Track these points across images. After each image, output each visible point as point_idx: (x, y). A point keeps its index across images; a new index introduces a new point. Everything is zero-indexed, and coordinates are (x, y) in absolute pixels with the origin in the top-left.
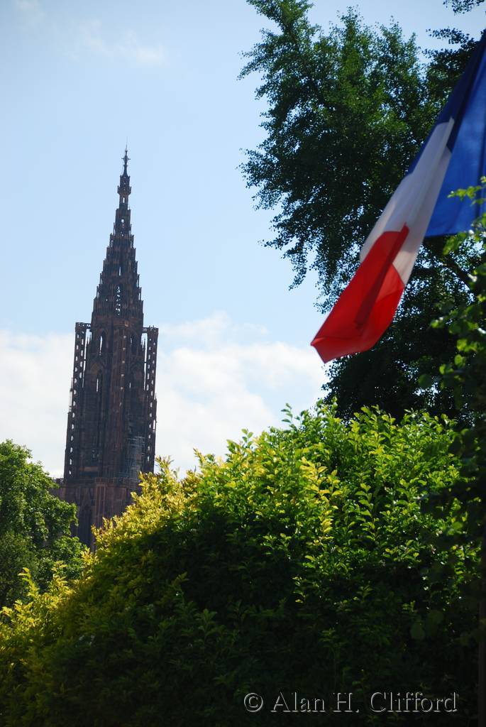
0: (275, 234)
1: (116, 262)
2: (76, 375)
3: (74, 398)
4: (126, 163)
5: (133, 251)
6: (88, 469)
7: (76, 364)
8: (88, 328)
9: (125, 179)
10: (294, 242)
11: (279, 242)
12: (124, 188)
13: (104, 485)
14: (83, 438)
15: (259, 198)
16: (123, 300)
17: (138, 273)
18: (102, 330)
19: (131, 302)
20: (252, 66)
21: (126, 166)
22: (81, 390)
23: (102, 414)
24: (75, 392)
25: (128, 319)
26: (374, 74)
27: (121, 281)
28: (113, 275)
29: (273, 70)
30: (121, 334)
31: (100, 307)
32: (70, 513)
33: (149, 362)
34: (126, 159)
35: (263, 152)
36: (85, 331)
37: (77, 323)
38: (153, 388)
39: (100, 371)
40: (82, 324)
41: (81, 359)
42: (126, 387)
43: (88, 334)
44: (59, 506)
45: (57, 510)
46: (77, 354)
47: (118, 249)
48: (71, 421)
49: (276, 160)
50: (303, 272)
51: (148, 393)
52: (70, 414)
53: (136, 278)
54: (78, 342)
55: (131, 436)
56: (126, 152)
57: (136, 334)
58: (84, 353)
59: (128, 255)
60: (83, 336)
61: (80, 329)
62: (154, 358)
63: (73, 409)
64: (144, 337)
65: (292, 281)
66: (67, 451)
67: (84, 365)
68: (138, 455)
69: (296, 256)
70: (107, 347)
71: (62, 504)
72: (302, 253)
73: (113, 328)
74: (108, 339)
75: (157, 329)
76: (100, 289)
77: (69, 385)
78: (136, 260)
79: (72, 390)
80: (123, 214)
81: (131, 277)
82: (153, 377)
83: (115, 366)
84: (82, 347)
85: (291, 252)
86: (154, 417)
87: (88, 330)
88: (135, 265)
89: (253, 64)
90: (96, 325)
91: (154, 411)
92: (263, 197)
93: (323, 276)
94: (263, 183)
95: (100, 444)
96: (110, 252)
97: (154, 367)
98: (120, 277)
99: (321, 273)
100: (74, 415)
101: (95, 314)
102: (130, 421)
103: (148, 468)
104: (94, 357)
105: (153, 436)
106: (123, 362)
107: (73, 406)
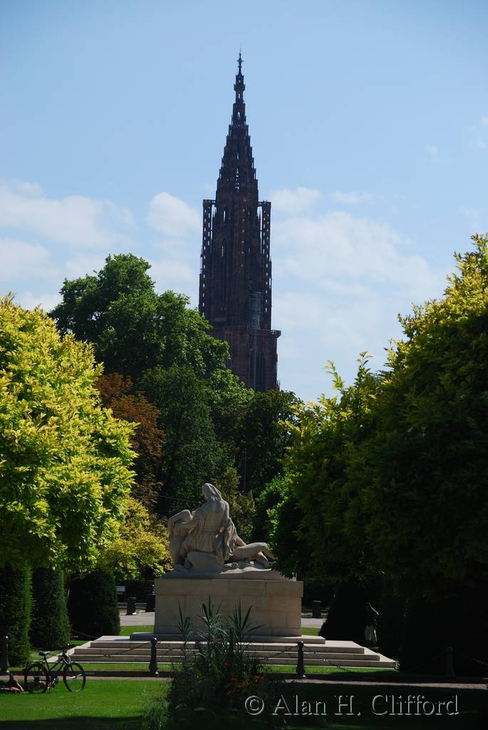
1: (234, 148)
2: (205, 243)
3: (204, 262)
4: (240, 64)
5: (248, 138)
7: (205, 234)
8: (214, 204)
9: (240, 78)
12: (240, 87)
13: (230, 333)
14: (212, 294)
16: (241, 180)
17: (253, 157)
18: (225, 205)
19: (248, 181)
21: (240, 67)
22: (209, 255)
23: (227, 275)
24: (205, 257)
25: (245, 196)
27: (239, 164)
28: (233, 159)
30: (241, 208)
31: (222, 186)
33: (264, 230)
34: (240, 61)
36: (211, 207)
37: (204, 200)
38: (268, 252)
39: (224, 239)
40: (208, 201)
41: (209, 230)
42: (246, 252)
43: (214, 209)
44: (214, 344)
45: (212, 347)
46: (205, 225)
47: (235, 137)
48: (202, 281)
51: (265, 255)
52: (201, 276)
53: (251, 160)
54: (205, 216)
55: (251, 292)
56: (240, 55)
57: (253, 208)
58: (211, 225)
59: (244, 142)
60: (210, 211)
61: (207, 205)
62: (268, 227)
63: (204, 271)
64: (260, 209)
67: (211, 234)
68: (257, 307)
70: (230, 219)
73: (234, 203)
74: (230, 212)
75: (270, 203)
76: (222, 171)
77: (200, 252)
78: (251, 146)
79: (202, 256)
80: (239, 106)
81: (247, 160)
82: (268, 243)
83: (236, 235)
84: (209, 220)
86: (270, 276)
87: (213, 206)
88: (250, 150)
90: (218, 202)
91: (269, 270)
95: (226, 299)
96: (229, 139)
97: (268, 234)
98: (238, 161)
100: (204, 276)
101: (219, 192)
102: (251, 279)
103: (267, 318)
104: (219, 227)
105: (270, 291)
106: (243, 231)
107: (203, 269)
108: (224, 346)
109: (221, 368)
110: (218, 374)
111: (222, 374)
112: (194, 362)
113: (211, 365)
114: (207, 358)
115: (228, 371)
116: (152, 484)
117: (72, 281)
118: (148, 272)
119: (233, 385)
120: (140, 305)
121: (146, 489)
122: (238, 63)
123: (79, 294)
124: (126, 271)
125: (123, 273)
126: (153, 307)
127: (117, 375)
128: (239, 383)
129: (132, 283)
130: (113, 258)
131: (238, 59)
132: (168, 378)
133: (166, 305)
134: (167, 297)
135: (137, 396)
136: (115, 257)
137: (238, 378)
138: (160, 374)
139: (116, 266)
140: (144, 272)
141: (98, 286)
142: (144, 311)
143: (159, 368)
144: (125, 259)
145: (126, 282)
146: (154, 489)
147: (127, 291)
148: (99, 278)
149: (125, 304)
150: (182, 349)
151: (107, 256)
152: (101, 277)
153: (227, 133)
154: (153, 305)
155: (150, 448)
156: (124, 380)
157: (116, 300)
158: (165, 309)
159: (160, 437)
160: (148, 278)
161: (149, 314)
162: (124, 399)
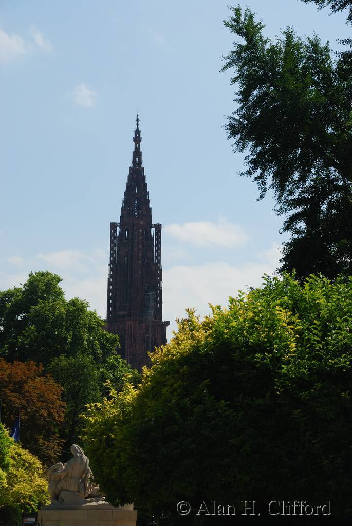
0: (247, 168)
1: (134, 184)
2: (112, 255)
3: (111, 270)
4: (138, 122)
5: (144, 177)
6: (121, 313)
7: (112, 249)
9: (137, 132)
10: (258, 172)
11: (249, 173)
12: (137, 139)
13: (132, 323)
14: (118, 294)
15: (236, 145)
16: (139, 208)
17: (148, 190)
18: (127, 227)
19: (144, 209)
20: (228, 65)
21: (138, 125)
22: (116, 265)
23: (129, 279)
24: (112, 266)
25: (142, 219)
26: (304, 67)
27: (137, 196)
28: (133, 192)
29: (242, 67)
30: (139, 229)
31: (125, 212)
32: (114, 341)
33: (156, 245)
34: (138, 120)
35: (237, 117)
36: (116, 228)
37: (111, 223)
38: (159, 261)
39: (126, 252)
40: (114, 223)
41: (115, 245)
42: (143, 261)
43: (118, 229)
44: (108, 337)
45: (107, 339)
46: (112, 242)
47: (134, 176)
48: (110, 284)
49: (246, 122)
50: (265, 190)
51: (158, 263)
52: (109, 280)
53: (147, 193)
54: (112, 235)
55: (147, 292)
56: (138, 116)
57: (148, 229)
58: (116, 242)
59: (141, 180)
60: (115, 231)
61: (113, 226)
62: (160, 243)
63: (111, 276)
64: (153, 230)
65: (258, 197)
66: (108, 302)
67: (116, 248)
68: (152, 304)
69: (260, 181)
70: (130, 237)
71: (110, 335)
72: (263, 179)
73: (134, 225)
74: (130, 232)
75: (161, 225)
76: (124, 202)
77: (108, 261)
78: (146, 182)
79: (110, 265)
80: (137, 154)
81: (143, 193)
82: (159, 255)
83: (135, 249)
84: (115, 238)
85: (257, 179)
86: (161, 279)
87: (118, 227)
88: (145, 185)
89: (229, 63)
90: (123, 224)
91: (161, 276)
92: (238, 145)
93: (277, 193)
94: (238, 136)
95: (128, 297)
96: (130, 178)
97: (159, 249)
98: (136, 194)
99: (276, 190)
100: (111, 280)
101: (122, 217)
102: (146, 282)
103: (159, 311)
104: (122, 243)
105: (161, 291)
106: (141, 246)
107: (110, 275)
108: (116, 338)
109: (114, 354)
110: (111, 359)
111: (114, 358)
112: (94, 350)
113: (107, 352)
114: (103, 346)
115: (119, 356)
116: (57, 441)
117: (3, 291)
118: (60, 285)
119: (122, 367)
120: (53, 309)
121: (53, 445)
122: (136, 122)
123: (8, 301)
124: (43, 284)
125: (42, 286)
126: (63, 310)
127: (32, 362)
128: (127, 365)
129: (48, 293)
130: (34, 274)
131: (136, 119)
132: (69, 364)
133: (72, 309)
134: (73, 303)
135: (46, 377)
136: (36, 273)
137: (126, 362)
138: (64, 361)
139: (36, 280)
140: (56, 284)
141: (23, 295)
142: (56, 313)
143: (63, 357)
144: (43, 275)
145: (43, 292)
146: (58, 445)
147: (44, 299)
148: (23, 289)
149: (43, 308)
150: (84, 341)
151: (30, 273)
152: (25, 288)
153: (128, 173)
154: (63, 308)
155: (56, 415)
156: (37, 366)
157: (35, 305)
158: (72, 312)
159: (64, 407)
160: (60, 289)
161: (60, 315)
162: (38, 379)
